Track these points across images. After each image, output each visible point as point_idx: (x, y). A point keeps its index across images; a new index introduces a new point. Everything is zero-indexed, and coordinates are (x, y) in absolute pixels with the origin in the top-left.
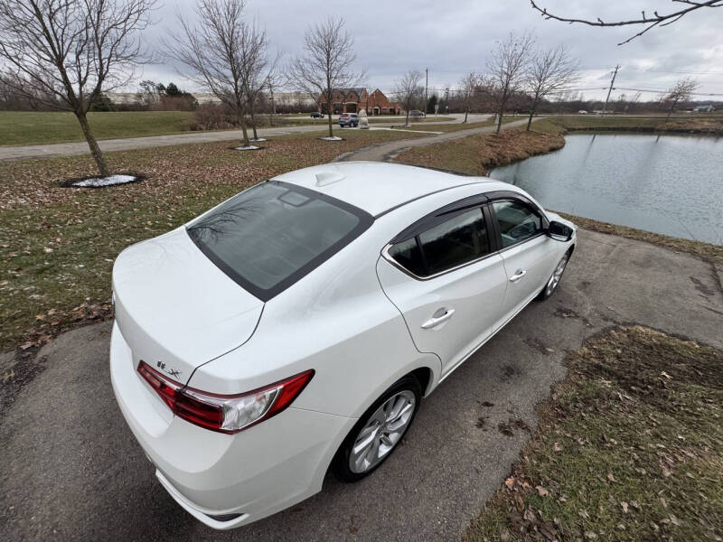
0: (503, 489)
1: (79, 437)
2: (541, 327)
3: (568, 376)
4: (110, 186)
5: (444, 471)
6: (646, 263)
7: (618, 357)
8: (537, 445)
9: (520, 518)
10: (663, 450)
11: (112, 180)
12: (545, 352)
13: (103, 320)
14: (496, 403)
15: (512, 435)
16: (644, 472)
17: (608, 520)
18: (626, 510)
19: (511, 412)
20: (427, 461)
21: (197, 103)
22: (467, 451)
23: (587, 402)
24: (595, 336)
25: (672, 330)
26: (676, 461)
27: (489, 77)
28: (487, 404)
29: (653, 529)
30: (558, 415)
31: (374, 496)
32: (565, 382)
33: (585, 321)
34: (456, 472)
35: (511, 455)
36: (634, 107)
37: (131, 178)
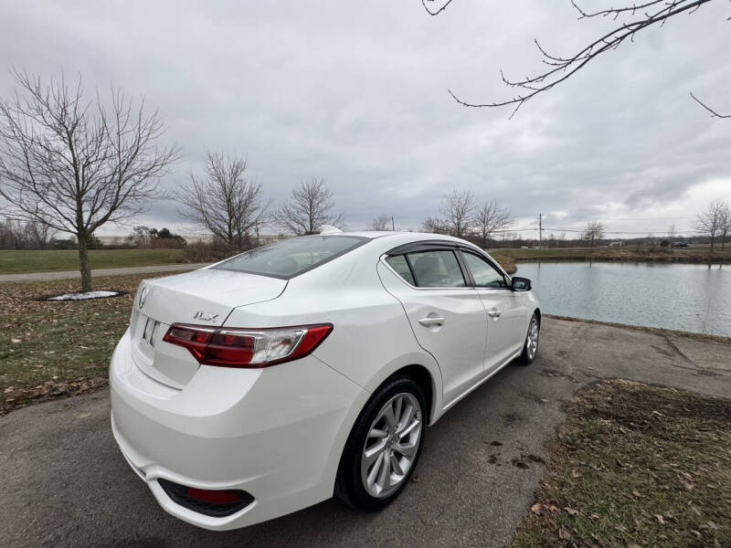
0: (531, 516)
1: (24, 499)
2: (531, 384)
3: (568, 419)
4: (89, 299)
5: (463, 503)
6: (610, 337)
7: (610, 403)
8: (555, 474)
9: (556, 539)
10: (678, 467)
11: (92, 295)
12: (541, 402)
13: (69, 396)
14: (504, 442)
15: (528, 468)
16: (667, 487)
17: (648, 532)
18: (662, 522)
19: (521, 449)
20: (442, 495)
21: (185, 244)
22: (484, 484)
23: (592, 437)
24: (583, 388)
25: (650, 381)
26: (694, 476)
27: (444, 219)
28: (496, 444)
29: (696, 535)
30: (568, 449)
31: (390, 532)
32: (566, 423)
33: (570, 378)
34: (476, 502)
35: (530, 485)
36: (563, 244)
37: (113, 294)
